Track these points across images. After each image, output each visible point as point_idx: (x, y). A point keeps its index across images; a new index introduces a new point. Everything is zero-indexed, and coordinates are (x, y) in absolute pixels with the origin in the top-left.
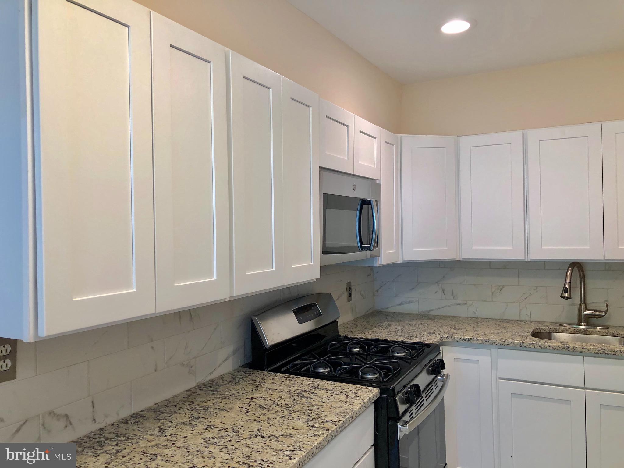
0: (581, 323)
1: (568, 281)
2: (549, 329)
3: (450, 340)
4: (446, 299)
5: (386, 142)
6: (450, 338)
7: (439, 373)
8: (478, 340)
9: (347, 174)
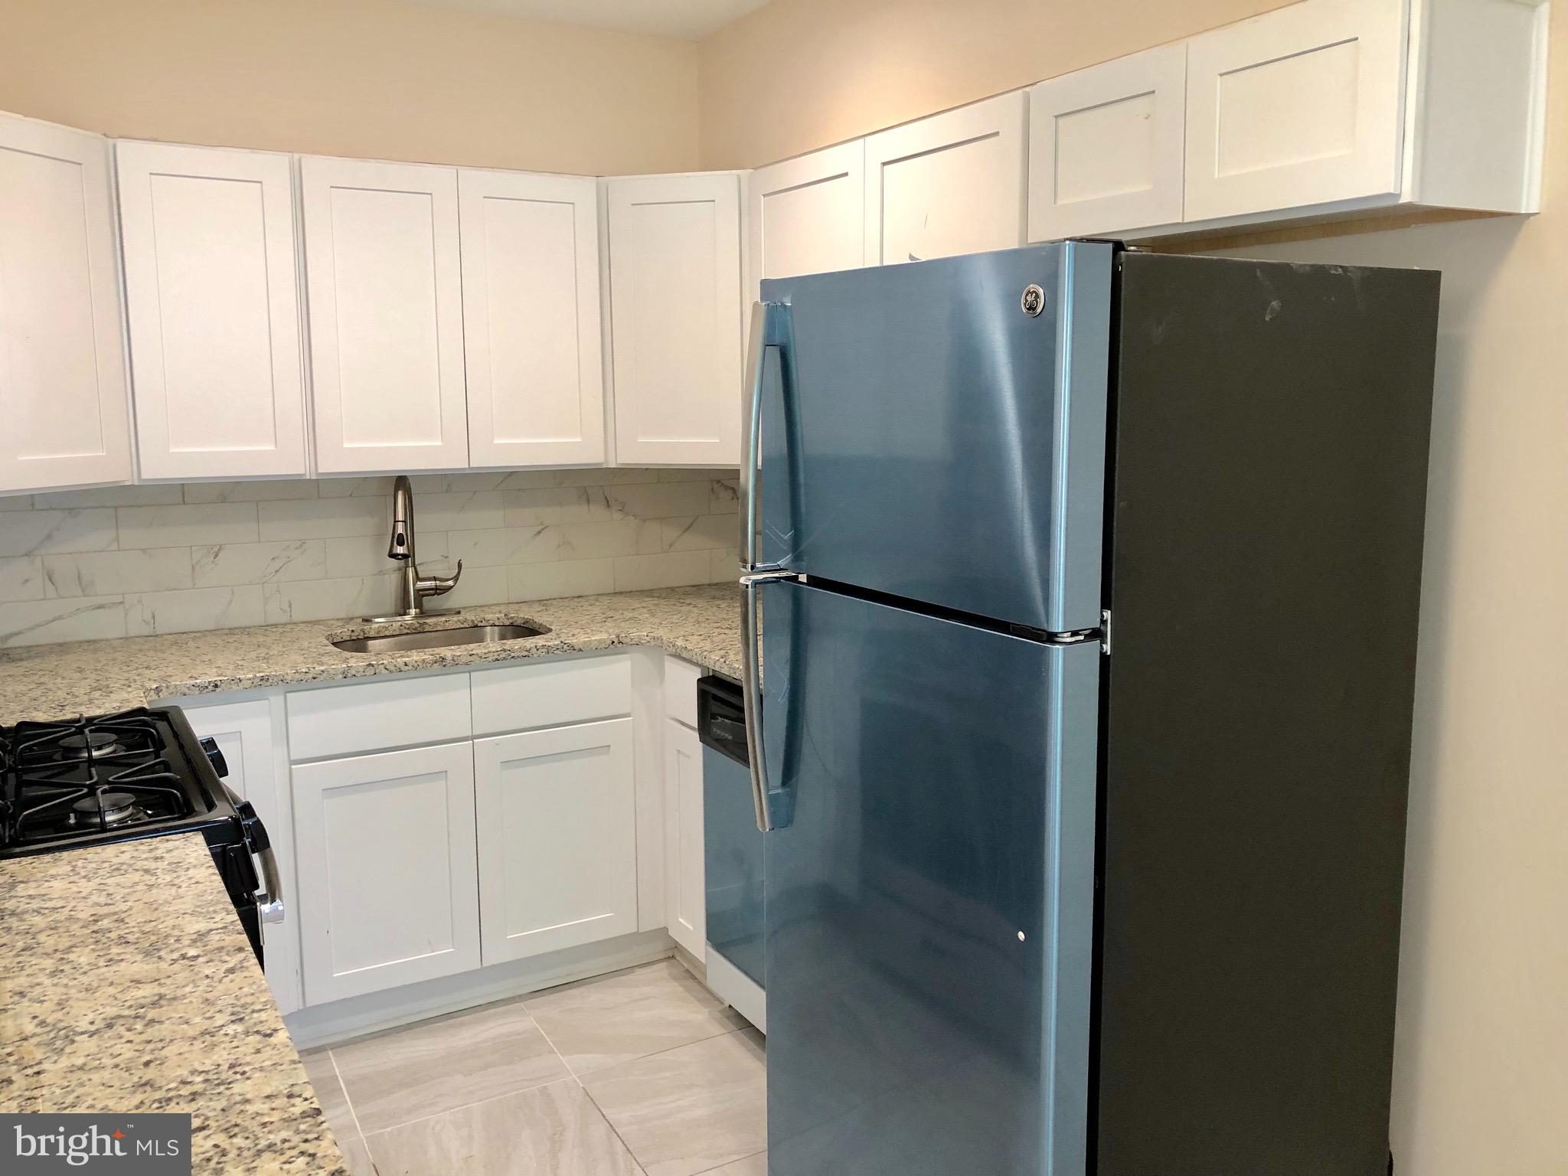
0: (407, 611)
1: (401, 519)
2: (349, 633)
4: (60, 597)
6: (164, 690)
8: (240, 681)
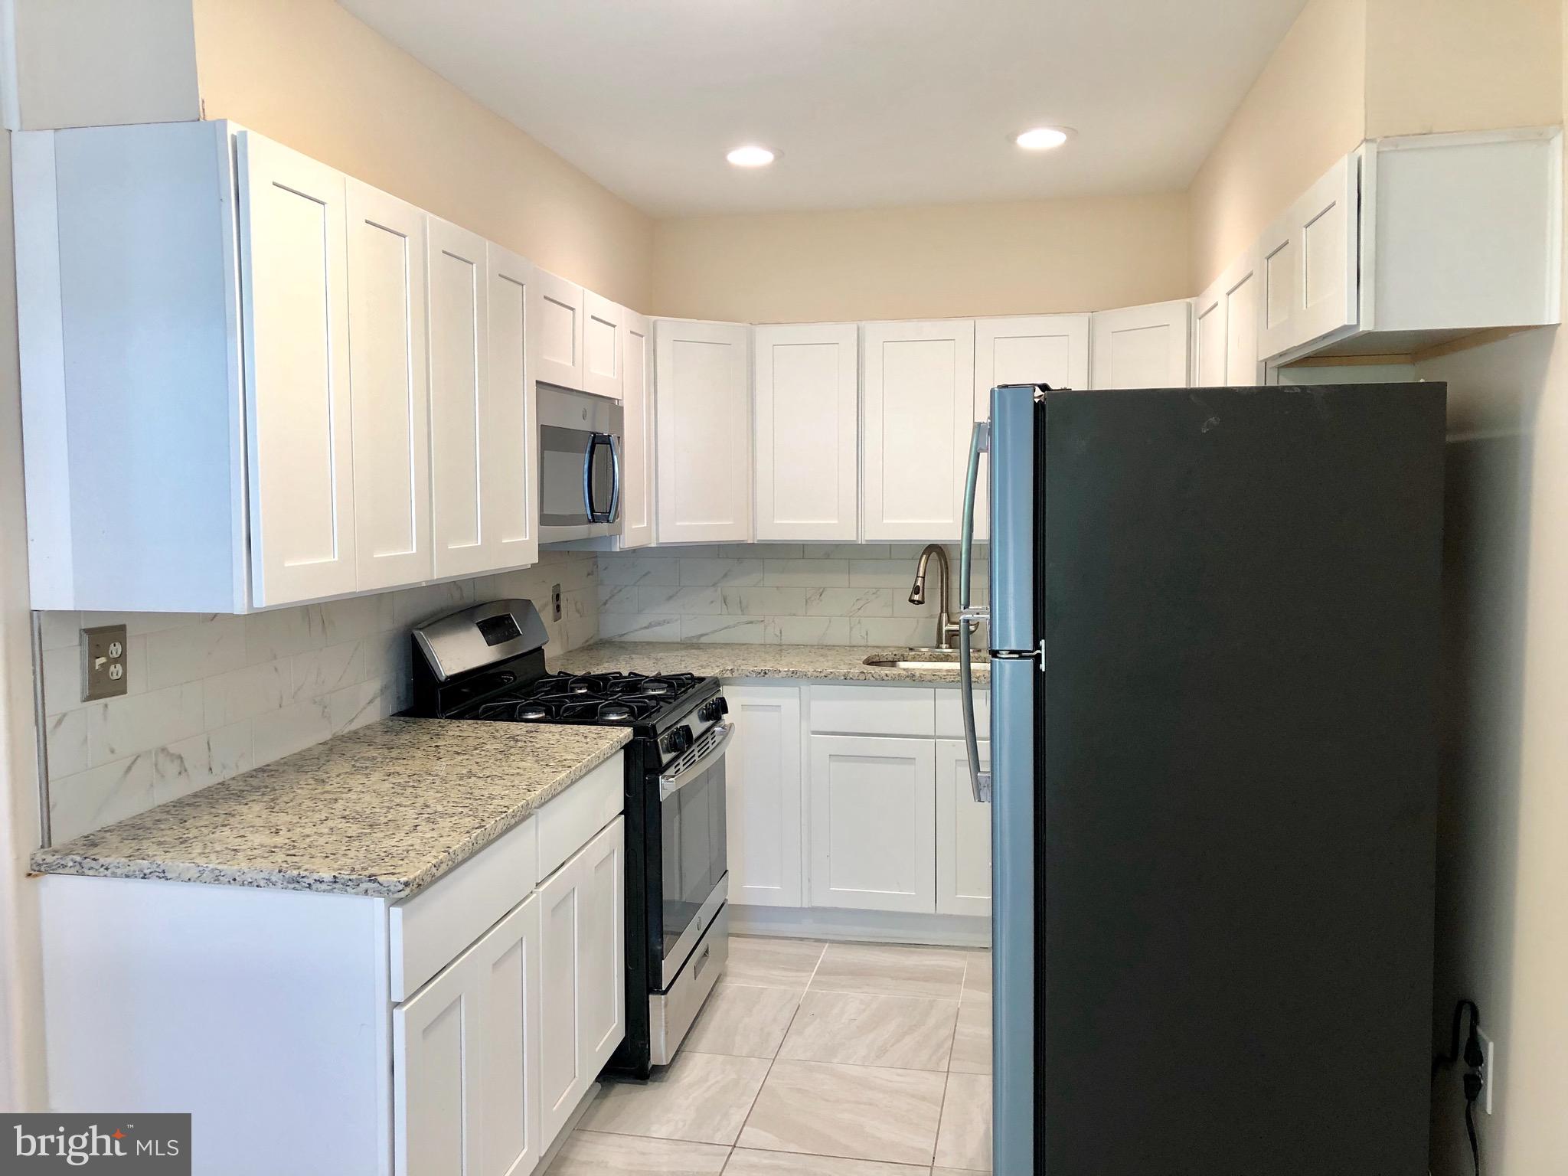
0: (940, 645)
1: (921, 575)
2: (893, 656)
3: (735, 674)
4: (729, 614)
5: (632, 332)
7: (718, 719)
8: (780, 672)
9: (572, 390)
